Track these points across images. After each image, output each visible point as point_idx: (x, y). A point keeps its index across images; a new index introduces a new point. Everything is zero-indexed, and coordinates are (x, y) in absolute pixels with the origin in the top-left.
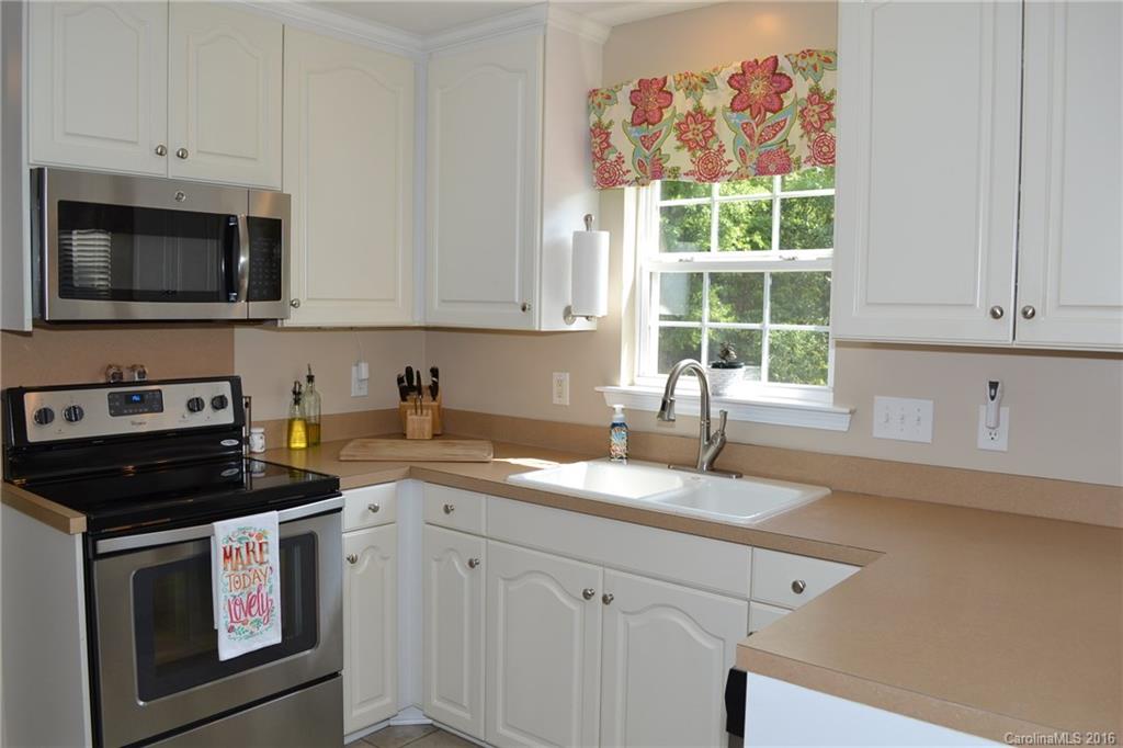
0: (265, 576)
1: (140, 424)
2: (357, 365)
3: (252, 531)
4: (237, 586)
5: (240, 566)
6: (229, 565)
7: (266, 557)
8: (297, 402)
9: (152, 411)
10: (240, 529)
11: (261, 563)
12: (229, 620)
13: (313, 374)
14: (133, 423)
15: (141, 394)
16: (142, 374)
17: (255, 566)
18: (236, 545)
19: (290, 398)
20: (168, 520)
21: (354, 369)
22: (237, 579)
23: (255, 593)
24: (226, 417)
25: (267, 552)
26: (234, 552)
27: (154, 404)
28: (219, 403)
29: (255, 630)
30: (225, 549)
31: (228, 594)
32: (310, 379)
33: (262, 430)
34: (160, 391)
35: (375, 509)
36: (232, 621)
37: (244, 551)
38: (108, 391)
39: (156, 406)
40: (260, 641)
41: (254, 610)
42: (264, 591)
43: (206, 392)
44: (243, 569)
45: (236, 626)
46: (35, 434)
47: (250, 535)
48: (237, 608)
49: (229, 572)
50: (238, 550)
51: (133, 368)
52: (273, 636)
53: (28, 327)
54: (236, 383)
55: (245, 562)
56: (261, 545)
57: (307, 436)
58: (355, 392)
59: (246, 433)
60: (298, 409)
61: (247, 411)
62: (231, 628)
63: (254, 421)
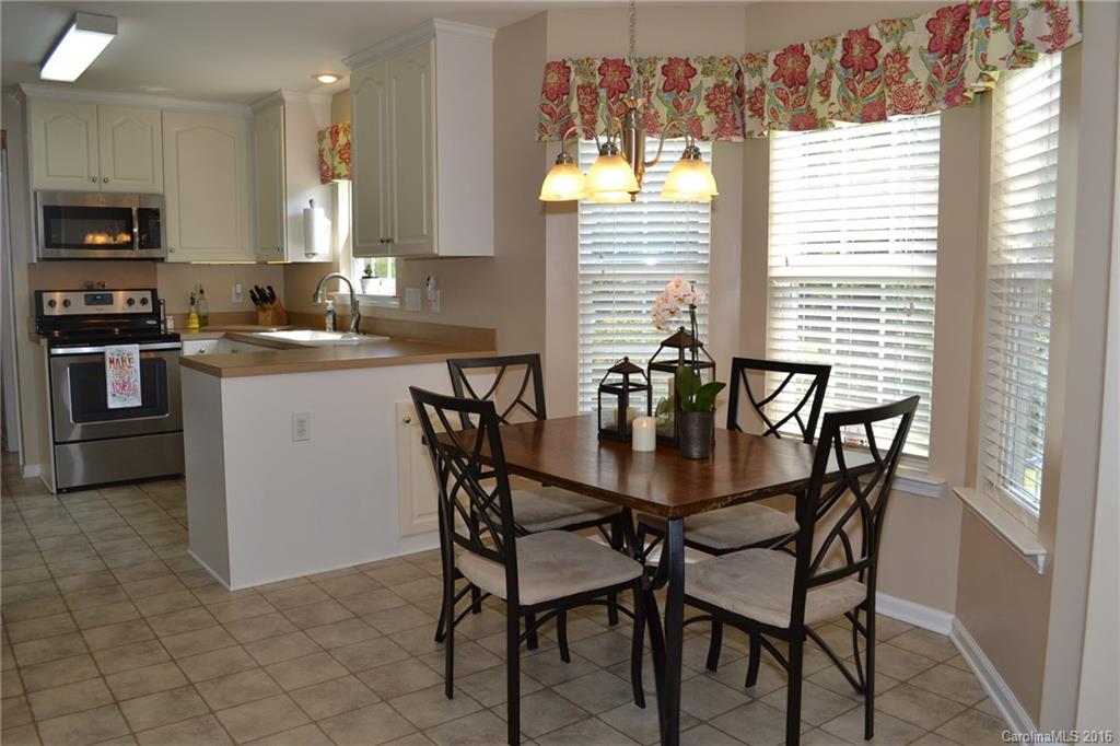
0: (131, 374)
1: (100, 310)
2: (234, 285)
3: (124, 352)
4: (118, 376)
5: (119, 367)
6: (112, 367)
7: (131, 365)
8: (193, 303)
9: (106, 304)
10: (117, 351)
11: (129, 368)
12: (112, 391)
13: (203, 289)
14: (97, 309)
15: (102, 295)
16: (103, 286)
17: (126, 368)
18: (116, 357)
19: (190, 301)
21: (233, 287)
22: (117, 373)
23: (126, 380)
24: (148, 309)
25: (132, 363)
26: (115, 361)
27: (109, 301)
28: (144, 301)
29: (127, 398)
30: (110, 359)
32: (202, 292)
33: (172, 317)
34: (112, 294)
35: (202, 352)
36: (114, 392)
37: (120, 360)
38: (84, 293)
40: (129, 403)
41: (126, 388)
42: (132, 380)
43: (137, 296)
44: (121, 369)
45: (117, 394)
46: (47, 311)
47: (124, 354)
48: (118, 386)
49: (112, 369)
50: (117, 360)
51: (99, 284)
52: (137, 403)
53: (35, 261)
54: (154, 292)
55: (121, 365)
56: (128, 359)
57: (200, 323)
58: (234, 300)
59: (162, 318)
60: (193, 308)
61: (162, 307)
62: (114, 395)
63: (167, 312)
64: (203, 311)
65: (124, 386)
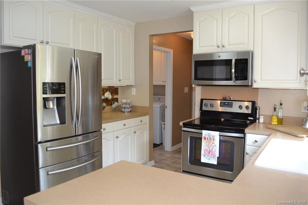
0: (214, 147)
1: (226, 109)
2: (304, 102)
3: (211, 135)
4: (207, 146)
5: (208, 142)
6: (205, 141)
7: (214, 142)
8: (275, 110)
10: (208, 133)
11: (213, 143)
12: (204, 153)
13: (282, 103)
14: (224, 109)
15: (228, 103)
16: (230, 98)
17: (211, 143)
18: (207, 137)
20: (200, 128)
21: (303, 103)
22: (207, 145)
23: (211, 150)
24: (249, 111)
25: (215, 141)
26: (207, 138)
27: (230, 105)
28: (247, 107)
29: (210, 158)
30: (204, 137)
31: (205, 148)
32: (281, 104)
33: (263, 117)
34: (232, 102)
35: (256, 141)
36: (204, 154)
37: (209, 139)
38: (221, 101)
39: (231, 106)
40: (211, 161)
41: (210, 154)
42: (214, 150)
43: (244, 104)
44: (209, 143)
45: (206, 156)
46: (204, 108)
47: (211, 136)
48: (207, 152)
49: (205, 142)
50: (208, 138)
52: (215, 162)
54: (254, 103)
55: (209, 141)
56: (213, 139)
57: (278, 121)
58: (303, 111)
59: (258, 117)
60: (275, 113)
61: (258, 111)
62: (204, 156)
63: (260, 113)
64: (280, 115)
65: (210, 153)
